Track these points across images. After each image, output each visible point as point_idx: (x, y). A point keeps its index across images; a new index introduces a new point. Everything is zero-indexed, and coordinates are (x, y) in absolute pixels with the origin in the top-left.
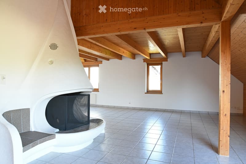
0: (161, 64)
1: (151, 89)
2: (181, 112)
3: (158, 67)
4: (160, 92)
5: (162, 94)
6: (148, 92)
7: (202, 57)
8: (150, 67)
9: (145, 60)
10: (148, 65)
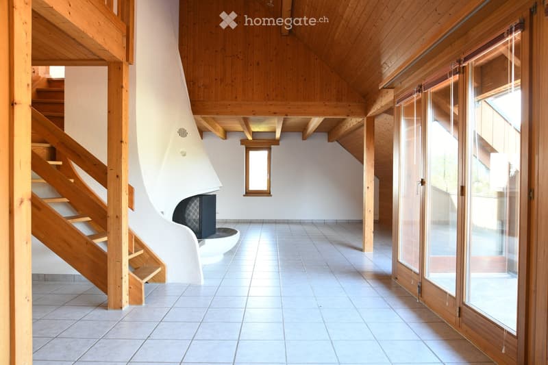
0: (269, 149)
1: (251, 188)
2: (300, 223)
3: (264, 153)
4: (267, 193)
5: (271, 196)
6: (249, 193)
7: (329, 141)
8: (252, 153)
9: (244, 142)
10: (248, 149)
